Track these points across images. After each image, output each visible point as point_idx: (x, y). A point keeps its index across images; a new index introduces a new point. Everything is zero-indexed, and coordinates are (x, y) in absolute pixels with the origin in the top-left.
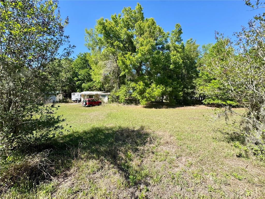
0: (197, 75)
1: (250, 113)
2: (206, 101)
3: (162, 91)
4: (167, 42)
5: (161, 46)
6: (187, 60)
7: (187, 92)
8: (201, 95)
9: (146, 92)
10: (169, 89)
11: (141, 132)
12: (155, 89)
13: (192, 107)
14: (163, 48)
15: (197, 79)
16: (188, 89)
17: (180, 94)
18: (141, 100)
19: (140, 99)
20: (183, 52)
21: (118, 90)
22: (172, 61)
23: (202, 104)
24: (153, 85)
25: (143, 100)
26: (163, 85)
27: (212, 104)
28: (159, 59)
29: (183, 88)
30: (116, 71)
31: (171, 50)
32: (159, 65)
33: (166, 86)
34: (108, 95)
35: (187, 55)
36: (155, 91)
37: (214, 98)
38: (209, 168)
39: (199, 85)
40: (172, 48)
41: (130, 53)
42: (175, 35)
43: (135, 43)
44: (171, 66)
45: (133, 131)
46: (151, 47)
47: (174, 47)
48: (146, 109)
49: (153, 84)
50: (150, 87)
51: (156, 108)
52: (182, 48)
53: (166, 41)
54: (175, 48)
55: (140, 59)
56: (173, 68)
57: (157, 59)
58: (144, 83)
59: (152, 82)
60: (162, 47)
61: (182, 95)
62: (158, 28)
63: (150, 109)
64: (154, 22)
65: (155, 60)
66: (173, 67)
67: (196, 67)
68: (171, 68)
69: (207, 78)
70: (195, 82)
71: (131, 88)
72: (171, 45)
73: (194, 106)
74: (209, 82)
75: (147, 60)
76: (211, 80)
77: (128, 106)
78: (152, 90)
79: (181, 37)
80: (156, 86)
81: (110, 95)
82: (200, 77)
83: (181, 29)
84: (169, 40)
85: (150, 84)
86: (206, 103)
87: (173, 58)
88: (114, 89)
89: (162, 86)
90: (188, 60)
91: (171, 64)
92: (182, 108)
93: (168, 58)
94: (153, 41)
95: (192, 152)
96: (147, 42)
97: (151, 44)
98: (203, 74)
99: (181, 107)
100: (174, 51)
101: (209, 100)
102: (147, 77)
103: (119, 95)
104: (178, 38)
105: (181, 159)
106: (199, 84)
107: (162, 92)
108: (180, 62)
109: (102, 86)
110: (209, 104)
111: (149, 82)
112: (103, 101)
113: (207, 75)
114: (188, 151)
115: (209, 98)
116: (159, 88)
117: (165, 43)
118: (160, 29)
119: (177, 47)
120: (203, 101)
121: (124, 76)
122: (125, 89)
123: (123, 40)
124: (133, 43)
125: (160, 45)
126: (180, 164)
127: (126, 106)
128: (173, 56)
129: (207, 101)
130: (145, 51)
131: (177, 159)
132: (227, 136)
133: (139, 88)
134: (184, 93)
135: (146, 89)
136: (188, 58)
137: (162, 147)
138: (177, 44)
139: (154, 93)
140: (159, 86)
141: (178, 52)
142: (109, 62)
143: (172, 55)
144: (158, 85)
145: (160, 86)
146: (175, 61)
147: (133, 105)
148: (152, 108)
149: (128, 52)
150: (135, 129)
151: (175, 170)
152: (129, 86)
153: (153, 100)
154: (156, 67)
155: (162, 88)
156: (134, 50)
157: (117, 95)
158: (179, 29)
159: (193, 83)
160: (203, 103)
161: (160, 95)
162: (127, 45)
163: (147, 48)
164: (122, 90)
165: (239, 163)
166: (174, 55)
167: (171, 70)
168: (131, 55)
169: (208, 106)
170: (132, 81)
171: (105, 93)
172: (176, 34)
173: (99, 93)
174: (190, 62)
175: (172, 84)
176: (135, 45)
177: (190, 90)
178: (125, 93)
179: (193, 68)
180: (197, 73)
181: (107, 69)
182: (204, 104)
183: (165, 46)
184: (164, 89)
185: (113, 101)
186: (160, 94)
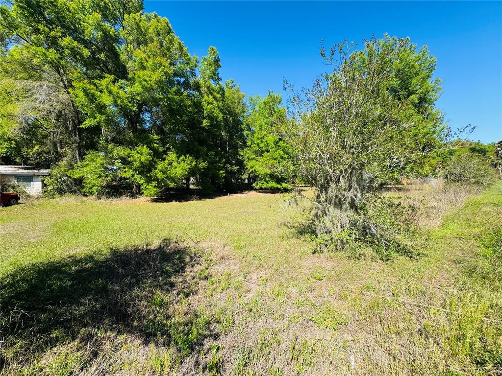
0: (245, 143)
1: (319, 195)
2: (257, 184)
3: (189, 166)
4: (194, 75)
5: (182, 80)
6: (228, 117)
7: (231, 170)
8: (251, 175)
9: (156, 169)
10: (203, 165)
11: (168, 251)
12: (175, 164)
13: (239, 195)
14: (186, 85)
15: (245, 149)
16: (232, 165)
17: (221, 174)
18: (145, 185)
19: (142, 184)
20: (222, 100)
21: (79, 164)
22: (205, 112)
23: (252, 189)
24: (172, 156)
25: (150, 184)
26: (190, 156)
27: (265, 189)
28: (180, 104)
29: (225, 163)
30: (70, 115)
31: (202, 92)
32: (183, 117)
33: (197, 158)
34: (43, 176)
35: (229, 107)
36: (176, 168)
37: (267, 179)
38: (288, 278)
39: (247, 160)
40: (204, 89)
41: (113, 77)
42: (209, 67)
43: (123, 57)
44: (205, 121)
45: (148, 252)
46: (165, 77)
47: (208, 88)
48: (158, 204)
49: (170, 152)
50: (164, 159)
51: (180, 201)
52: (221, 93)
53: (192, 73)
54: (210, 91)
55: (141, 97)
56: (208, 126)
57: (176, 103)
58: (151, 149)
59: (169, 149)
60: (184, 82)
61: (224, 175)
62: (177, 42)
63: (167, 203)
64: (170, 29)
65: (174, 105)
66: (209, 124)
67: (242, 130)
68: (204, 125)
69: (258, 148)
70: (241, 153)
71: (116, 159)
72: (202, 82)
73: (242, 193)
74: (261, 155)
75: (156, 102)
76: (263, 152)
77: (109, 200)
78: (170, 164)
79: (219, 73)
80: (178, 157)
81: (49, 175)
82: (248, 147)
83: (218, 58)
84: (197, 71)
85: (165, 152)
86: (258, 187)
87: (207, 108)
88: (65, 159)
89: (190, 158)
90: (231, 117)
91: (204, 118)
92: (225, 197)
93: (198, 106)
94: (167, 65)
95: (262, 262)
96: (155, 64)
97: (165, 71)
98: (253, 142)
99: (224, 195)
100: (208, 95)
101: (262, 182)
102: (156, 137)
103: (81, 175)
104: (213, 74)
105: (251, 279)
106: (248, 158)
107: (189, 169)
108: (220, 118)
109: (18, 149)
110: (261, 188)
111: (161, 149)
112: (24, 192)
113: (258, 144)
114: (256, 262)
115: (262, 180)
116: (184, 161)
117: (190, 76)
118: (180, 46)
119: (213, 90)
120: (254, 185)
121: (96, 130)
122: (99, 161)
123: (90, 42)
124: (119, 55)
125: (182, 77)
126: (252, 286)
127: (104, 201)
128: (208, 105)
129: (259, 184)
130: (150, 81)
131: (245, 280)
132: (294, 230)
133: (140, 160)
134: (227, 172)
135: (155, 162)
136: (230, 113)
137: (216, 267)
138: (211, 83)
139: (174, 171)
140: (183, 157)
141: (215, 98)
142: (41, 86)
143: (205, 101)
144: (181, 156)
145: (186, 158)
146: (211, 113)
147: (124, 198)
148: (172, 202)
149: (107, 75)
150: (152, 247)
151: (248, 297)
152: (109, 155)
153: (172, 185)
154: (176, 120)
155: (189, 162)
156: (121, 72)
157: (76, 176)
158: (215, 58)
159: (240, 155)
160: (253, 187)
161: (186, 175)
162: (102, 56)
163: (156, 76)
164: (93, 164)
165: (314, 261)
166: (209, 103)
167: (204, 129)
168: (114, 82)
169: (260, 192)
170: (118, 142)
171: (31, 171)
172: (210, 65)
173: (5, 169)
174: (234, 120)
175: (207, 156)
176: (123, 62)
177: (235, 166)
178: (101, 171)
179: (238, 131)
180: (244, 140)
181: (37, 105)
182: (256, 190)
183: (191, 81)
184: (194, 163)
185: (61, 192)
186: (186, 173)
